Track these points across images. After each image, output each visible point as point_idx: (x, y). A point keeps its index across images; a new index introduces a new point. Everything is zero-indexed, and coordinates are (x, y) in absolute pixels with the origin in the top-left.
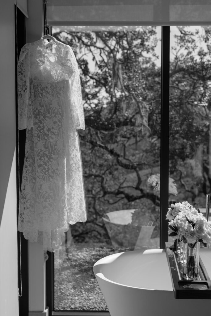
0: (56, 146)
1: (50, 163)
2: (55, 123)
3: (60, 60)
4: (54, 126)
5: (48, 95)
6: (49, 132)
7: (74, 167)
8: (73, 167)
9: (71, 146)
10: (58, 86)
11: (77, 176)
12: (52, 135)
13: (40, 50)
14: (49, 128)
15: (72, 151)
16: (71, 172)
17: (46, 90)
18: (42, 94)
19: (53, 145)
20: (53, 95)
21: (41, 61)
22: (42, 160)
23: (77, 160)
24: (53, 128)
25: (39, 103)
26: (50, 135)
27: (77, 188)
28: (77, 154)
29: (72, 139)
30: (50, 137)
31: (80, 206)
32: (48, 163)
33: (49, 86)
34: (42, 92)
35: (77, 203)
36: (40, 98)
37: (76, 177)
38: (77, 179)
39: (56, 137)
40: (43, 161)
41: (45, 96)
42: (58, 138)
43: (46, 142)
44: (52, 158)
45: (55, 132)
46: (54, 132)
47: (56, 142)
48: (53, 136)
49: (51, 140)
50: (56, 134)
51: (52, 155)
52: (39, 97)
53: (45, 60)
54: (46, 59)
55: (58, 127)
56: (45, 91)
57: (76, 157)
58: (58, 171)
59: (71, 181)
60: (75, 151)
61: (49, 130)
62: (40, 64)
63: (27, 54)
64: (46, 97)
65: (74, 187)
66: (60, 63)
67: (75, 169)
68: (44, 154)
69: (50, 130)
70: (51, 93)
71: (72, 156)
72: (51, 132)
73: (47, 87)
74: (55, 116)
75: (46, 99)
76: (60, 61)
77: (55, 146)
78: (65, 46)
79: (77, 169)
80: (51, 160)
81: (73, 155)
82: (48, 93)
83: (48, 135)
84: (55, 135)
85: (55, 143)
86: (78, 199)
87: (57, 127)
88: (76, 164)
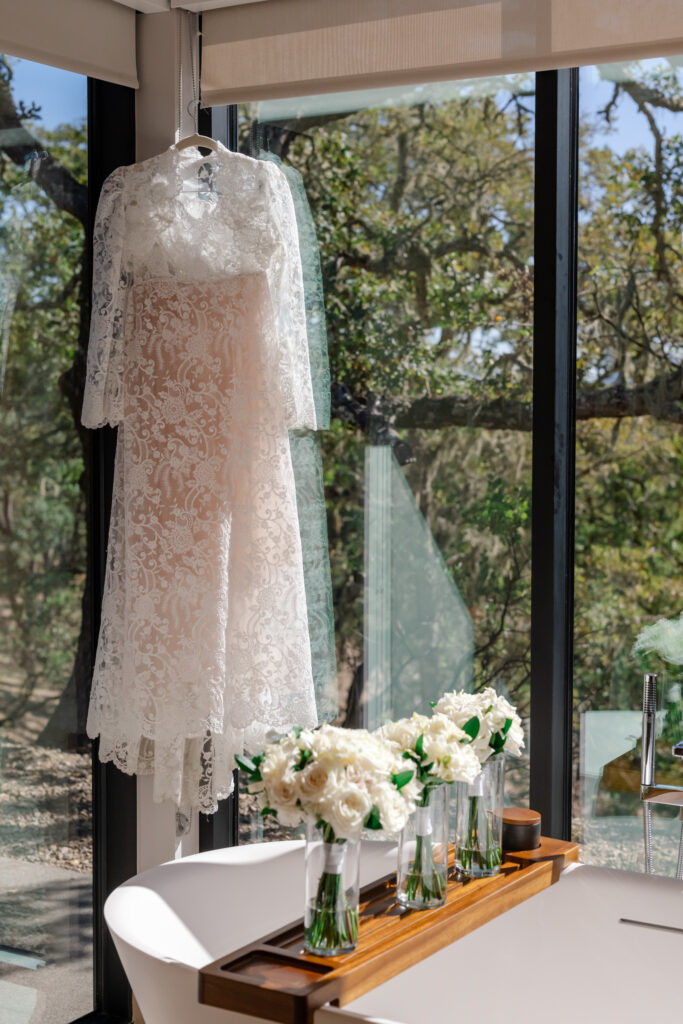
0: (190, 481)
1: (165, 532)
2: (192, 407)
3: (230, 211)
4: (187, 418)
5: (175, 322)
6: (167, 437)
7: (267, 548)
8: (263, 548)
9: (258, 483)
10: (217, 294)
11: (281, 580)
12: (178, 444)
13: (161, 184)
14: (167, 426)
15: (261, 498)
16: (256, 564)
17: (169, 306)
18: (154, 320)
19: (180, 477)
20: (193, 322)
21: (162, 218)
22: (141, 521)
23: (284, 526)
24: (183, 424)
25: (142, 346)
26: (171, 446)
27: (279, 618)
28: (282, 509)
29: (265, 461)
30: (171, 452)
31: (288, 676)
32: (160, 533)
33: (182, 294)
34: (154, 313)
35: (278, 665)
36: (144, 332)
37: (276, 583)
38: (280, 589)
39: (191, 453)
40: (143, 524)
41: (163, 324)
42: (199, 457)
43: (155, 468)
44: (173, 518)
45: (191, 437)
46: (187, 436)
47: (193, 467)
48: (184, 450)
49: (174, 462)
50: (194, 441)
51: (172, 509)
52: (144, 327)
53: (173, 213)
54: (177, 209)
55: (203, 421)
56: (168, 309)
57: (278, 517)
58: (193, 558)
59: (256, 592)
60: (273, 498)
61: (168, 430)
62: (158, 228)
63: (117, 200)
64: (170, 328)
65: (269, 615)
66: (231, 220)
67: (274, 557)
68: (147, 503)
69: (174, 430)
70: (186, 316)
71: (262, 514)
72: (177, 436)
73: (174, 298)
74: (195, 387)
75: (166, 334)
76: (232, 215)
77: (186, 479)
78: (255, 166)
79: (282, 558)
80: (169, 523)
81: (267, 512)
82: (177, 315)
83: (165, 445)
84: (189, 445)
85: (188, 470)
86: (283, 654)
87: (199, 421)
88: (276, 540)
